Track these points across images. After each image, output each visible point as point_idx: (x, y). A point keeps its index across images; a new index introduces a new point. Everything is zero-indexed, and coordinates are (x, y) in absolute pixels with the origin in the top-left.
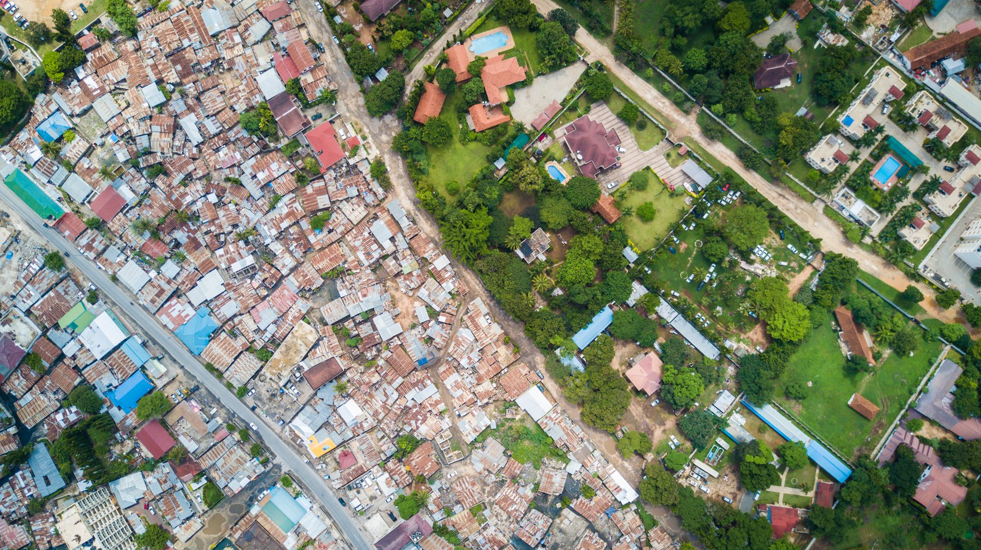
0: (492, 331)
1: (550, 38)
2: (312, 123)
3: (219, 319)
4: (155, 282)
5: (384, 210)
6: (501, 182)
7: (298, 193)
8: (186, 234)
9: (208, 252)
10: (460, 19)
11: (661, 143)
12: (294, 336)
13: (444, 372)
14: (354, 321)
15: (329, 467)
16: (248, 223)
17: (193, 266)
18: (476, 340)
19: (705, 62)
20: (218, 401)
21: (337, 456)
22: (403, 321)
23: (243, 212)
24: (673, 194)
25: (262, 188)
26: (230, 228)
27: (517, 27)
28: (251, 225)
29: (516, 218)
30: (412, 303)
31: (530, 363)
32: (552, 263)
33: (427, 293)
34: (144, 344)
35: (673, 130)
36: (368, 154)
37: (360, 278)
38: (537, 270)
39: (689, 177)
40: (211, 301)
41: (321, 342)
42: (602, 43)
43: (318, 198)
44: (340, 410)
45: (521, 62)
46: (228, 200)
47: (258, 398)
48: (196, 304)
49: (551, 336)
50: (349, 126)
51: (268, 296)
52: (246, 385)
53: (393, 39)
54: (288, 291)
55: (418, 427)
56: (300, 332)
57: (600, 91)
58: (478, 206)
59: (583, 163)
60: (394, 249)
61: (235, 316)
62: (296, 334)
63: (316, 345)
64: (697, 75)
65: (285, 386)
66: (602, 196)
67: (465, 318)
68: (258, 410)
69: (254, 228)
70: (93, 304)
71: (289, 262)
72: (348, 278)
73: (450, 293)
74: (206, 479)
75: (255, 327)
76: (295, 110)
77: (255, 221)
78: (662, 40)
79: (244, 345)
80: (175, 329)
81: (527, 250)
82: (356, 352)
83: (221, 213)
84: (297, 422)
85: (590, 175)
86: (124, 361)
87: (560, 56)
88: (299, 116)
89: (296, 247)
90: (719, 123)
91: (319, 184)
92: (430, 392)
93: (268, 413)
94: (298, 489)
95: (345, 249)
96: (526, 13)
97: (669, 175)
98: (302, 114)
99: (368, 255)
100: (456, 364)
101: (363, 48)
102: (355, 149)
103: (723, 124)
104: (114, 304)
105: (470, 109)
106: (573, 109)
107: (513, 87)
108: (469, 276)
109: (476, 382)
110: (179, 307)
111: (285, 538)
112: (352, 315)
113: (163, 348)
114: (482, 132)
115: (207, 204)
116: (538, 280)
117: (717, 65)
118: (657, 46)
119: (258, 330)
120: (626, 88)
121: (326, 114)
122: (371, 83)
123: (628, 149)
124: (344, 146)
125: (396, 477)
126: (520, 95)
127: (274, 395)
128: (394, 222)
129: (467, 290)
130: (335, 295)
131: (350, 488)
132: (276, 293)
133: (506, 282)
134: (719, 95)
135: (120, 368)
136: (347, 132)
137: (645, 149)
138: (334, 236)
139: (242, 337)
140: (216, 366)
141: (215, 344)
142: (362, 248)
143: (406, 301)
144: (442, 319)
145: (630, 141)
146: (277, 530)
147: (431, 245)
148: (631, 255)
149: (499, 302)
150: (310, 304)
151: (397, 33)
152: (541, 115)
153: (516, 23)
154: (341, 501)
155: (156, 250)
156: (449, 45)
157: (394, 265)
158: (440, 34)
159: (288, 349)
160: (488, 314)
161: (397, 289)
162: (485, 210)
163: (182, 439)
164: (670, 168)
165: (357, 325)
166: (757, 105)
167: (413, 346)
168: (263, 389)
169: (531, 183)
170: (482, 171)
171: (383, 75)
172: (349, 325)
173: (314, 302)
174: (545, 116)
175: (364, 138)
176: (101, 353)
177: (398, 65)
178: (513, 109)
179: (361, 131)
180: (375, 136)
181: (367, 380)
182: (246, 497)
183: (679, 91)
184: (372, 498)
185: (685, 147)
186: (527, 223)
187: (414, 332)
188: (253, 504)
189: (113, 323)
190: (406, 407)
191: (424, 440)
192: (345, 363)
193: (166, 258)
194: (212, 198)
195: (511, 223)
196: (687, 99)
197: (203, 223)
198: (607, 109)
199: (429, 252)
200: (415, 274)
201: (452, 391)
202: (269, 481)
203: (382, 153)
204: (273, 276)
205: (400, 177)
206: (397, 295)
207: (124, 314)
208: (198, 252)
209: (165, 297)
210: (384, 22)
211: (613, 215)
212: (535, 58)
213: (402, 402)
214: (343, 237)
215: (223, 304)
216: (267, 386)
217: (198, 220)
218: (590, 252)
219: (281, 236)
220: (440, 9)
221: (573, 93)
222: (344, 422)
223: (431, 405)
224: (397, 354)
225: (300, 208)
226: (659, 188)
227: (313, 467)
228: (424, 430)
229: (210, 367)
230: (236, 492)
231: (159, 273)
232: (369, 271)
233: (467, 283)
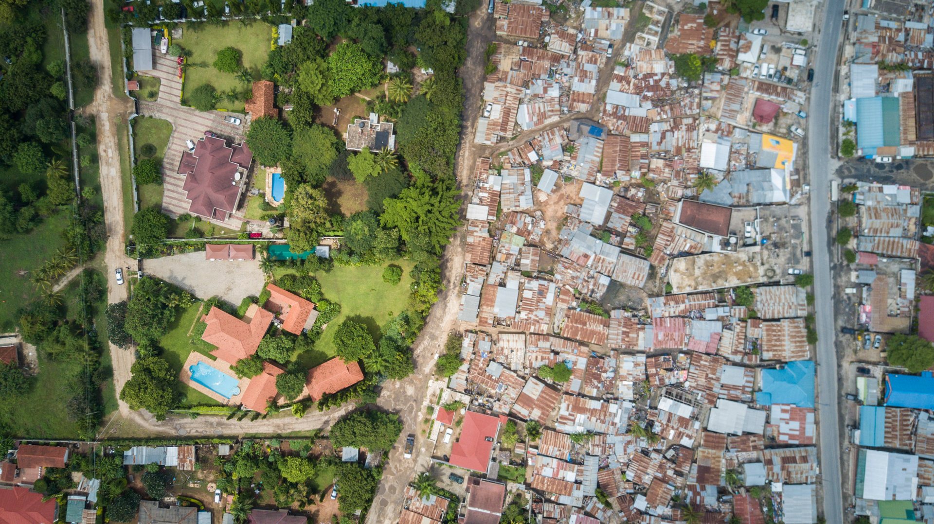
0: (496, 94)
1: (148, 320)
2: (466, 478)
3: (754, 377)
4: (783, 476)
5: (483, 322)
6: (340, 233)
7: (549, 424)
8: (703, 493)
9: (700, 454)
10: (220, 431)
11: (147, 115)
12: (697, 284)
13: (583, 102)
14: (621, 242)
15: (789, 122)
16: (629, 442)
17: (728, 455)
18: (521, 101)
19: (25, 146)
20: (837, 298)
21: (771, 124)
22: (573, 195)
23: (624, 460)
24: (184, 53)
25: (581, 464)
26: (654, 455)
27: (171, 366)
28: (629, 437)
29: (360, 179)
30: (546, 203)
31: (490, 28)
32: (369, 103)
33: (522, 198)
34: (856, 426)
35: (123, 116)
36: (442, 390)
37: (573, 278)
38: (391, 109)
39: (154, 55)
40: (744, 402)
41: (676, 252)
42: (106, 268)
43: (535, 398)
44: (724, 166)
45: (201, 327)
46: (627, 486)
47: (794, 260)
48: (763, 414)
49: (442, 27)
50: (434, 437)
51: (681, 352)
52: (793, 284)
53: (303, 478)
54: (657, 335)
55: (663, 74)
56: (687, 281)
57: (154, 221)
58: (385, 228)
59: (241, 169)
60: (510, 273)
61: (735, 364)
62: (693, 284)
63: (683, 254)
64: (44, 140)
65: (755, 244)
66: (255, 118)
67: (509, 135)
68: (806, 248)
69: (628, 431)
70: (867, 517)
71: (627, 364)
72: (585, 291)
73: (500, 175)
74: (925, 230)
75: (727, 334)
76: (471, 505)
77: (620, 438)
78: (43, 212)
79: (756, 326)
80: (810, 410)
81: (381, 139)
82: (650, 210)
83: (647, 479)
84: (778, 196)
85: (245, 150)
86: (894, 428)
87: (157, 293)
88: (473, 496)
89: (605, 372)
90: (73, 77)
91: (522, 410)
92: (616, 96)
93: (799, 234)
94: (842, 130)
95: (560, 321)
96: (148, 371)
97: (170, 77)
98: (469, 496)
99: (542, 293)
100: (564, 99)
101: (343, 499)
102: (450, 409)
103: (69, 73)
104: (845, 497)
105: (298, 333)
106: (198, 233)
107: (233, 312)
108: (463, 174)
109: (562, 61)
110: (784, 428)
111: (904, 95)
112: (618, 249)
113: (839, 403)
114: (309, 299)
115: (652, 503)
116: (400, 97)
117: (14, 131)
118: (55, 212)
119: (727, 327)
120: (127, 201)
121: (446, 470)
122: (369, 457)
123: (185, 140)
124: (458, 423)
125: (733, 46)
126: (236, 299)
127: (776, 245)
128: (484, 298)
129: (480, 160)
130: (615, 286)
131: (790, 81)
132: (671, 345)
133: (434, 126)
134: (42, 101)
135: (904, 427)
136: (441, 434)
137: (168, 124)
138: (558, 345)
139: (749, 335)
140: (804, 332)
141: (784, 354)
142: (541, 305)
143: (550, 211)
144: (533, 157)
145: (174, 147)
146: (904, 110)
147: (470, 240)
148: (284, 34)
149: (462, 116)
150: (648, 302)
151: (294, 481)
152: (235, 258)
153: (168, 370)
154: (810, 77)
155: (749, 508)
156: (257, 416)
157: (527, 258)
158: (253, 438)
159: (715, 277)
160: (482, 116)
161: (547, 232)
162: (383, 218)
163: (910, 294)
164: (163, 82)
165: (622, 235)
166: (17, 56)
167: (589, 157)
168: (780, 261)
169: (311, 197)
170: (347, 262)
171: (349, 453)
172: (630, 243)
173: (641, 300)
174: (233, 253)
175: (431, 409)
176: (908, 461)
177: (325, 448)
178: (257, 292)
179: (427, 421)
180: (418, 401)
181: (667, 170)
182: (903, 174)
183: (78, 147)
184: (777, 50)
185: (128, 86)
186: (353, 164)
187: (574, 173)
188: (902, 160)
189: (866, 477)
190: (655, 106)
191: (670, 56)
192: (672, 209)
193: (748, 490)
194: (641, 503)
195: (370, 180)
196: (80, 130)
197: (676, 488)
198: (165, 200)
199: (479, 235)
200: (514, 229)
201: (595, 75)
202: (864, 168)
203: (427, 378)
204: (657, 366)
205: (433, 337)
206: (552, 226)
207: (844, 477)
208: (710, 464)
209: (788, 452)
210: (295, 505)
211: (262, 89)
212: (185, 319)
213: (654, 114)
214: (548, 335)
215: (735, 388)
216: (773, 261)
217: (677, 496)
218: (321, 72)
219: (609, 397)
220: (228, 461)
221: (182, 249)
222: (731, 152)
223: (628, 83)
224: (613, 165)
225: (564, 406)
226: (193, 72)
227: (805, 137)
228: (660, 66)
229: (812, 337)
230: (908, 188)
231: (770, 482)
232: (558, 276)
233: (472, 168)
